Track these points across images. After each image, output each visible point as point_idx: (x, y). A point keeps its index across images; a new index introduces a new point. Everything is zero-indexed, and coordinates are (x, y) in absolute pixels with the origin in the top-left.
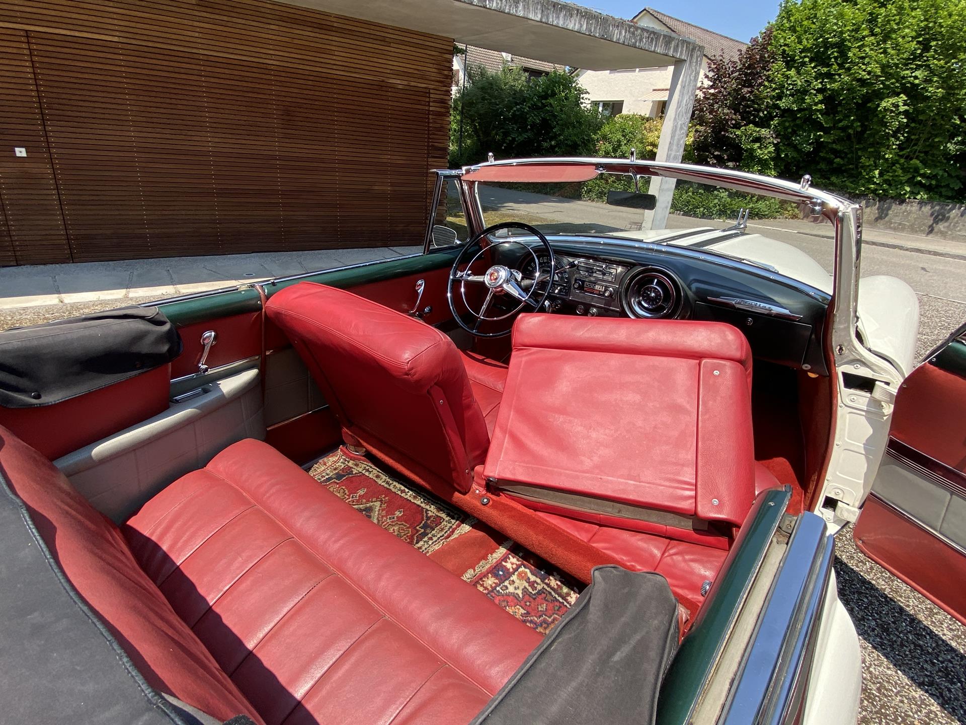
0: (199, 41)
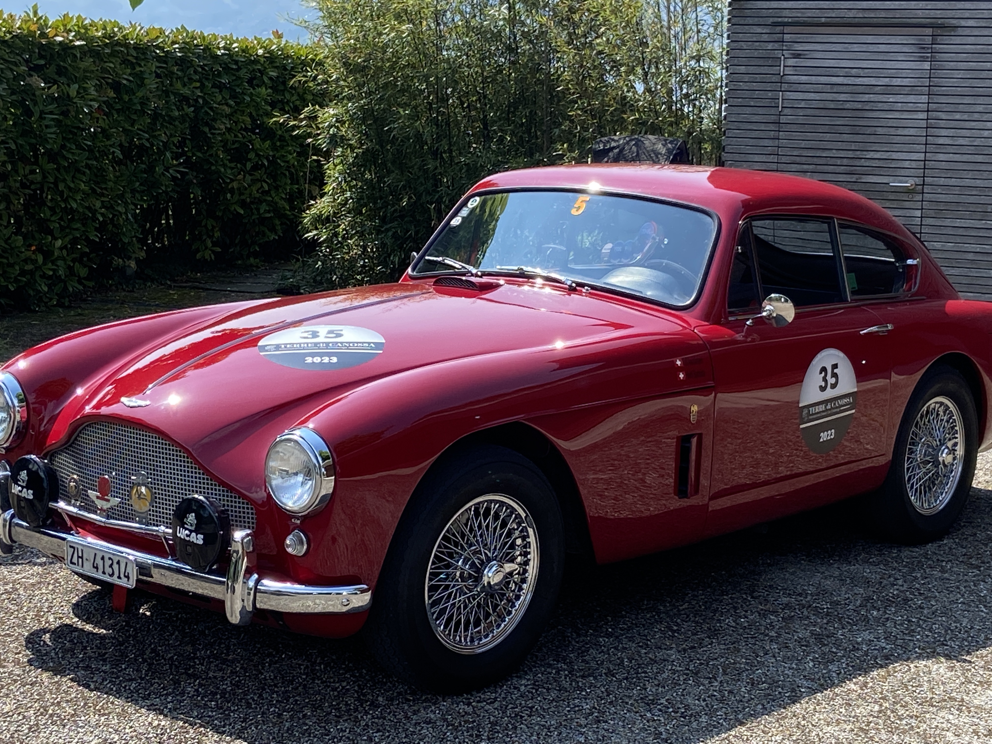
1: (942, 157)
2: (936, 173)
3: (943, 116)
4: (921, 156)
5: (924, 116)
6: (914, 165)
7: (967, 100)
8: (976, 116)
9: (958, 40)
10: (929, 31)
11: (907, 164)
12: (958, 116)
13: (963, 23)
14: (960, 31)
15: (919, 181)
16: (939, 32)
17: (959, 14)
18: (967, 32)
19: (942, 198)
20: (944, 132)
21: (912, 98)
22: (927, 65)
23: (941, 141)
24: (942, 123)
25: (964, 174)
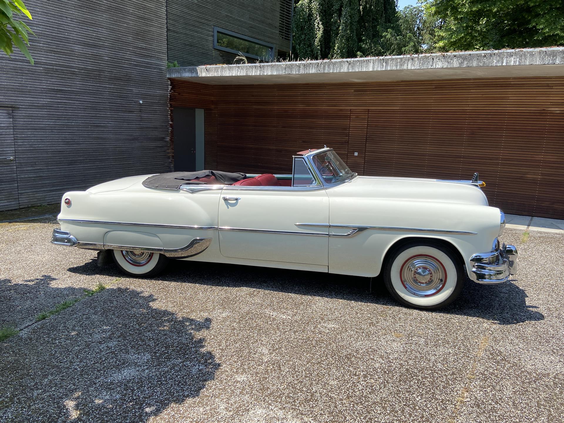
0: (433, 103)
1: (20, 149)
2: (19, 154)
3: (18, 136)
4: (14, 149)
5: (12, 136)
6: (12, 152)
7: (25, 131)
8: (29, 136)
9: (20, 112)
10: (10, 109)
11: (9, 152)
12: (23, 136)
13: (21, 106)
14: (20, 109)
15: (14, 157)
16: (14, 109)
17: (19, 104)
18: (23, 109)
19: (22, 161)
20: (19, 141)
21: (8, 131)
22: (11, 120)
23: (19, 144)
24: (19, 138)
25: (27, 154)
